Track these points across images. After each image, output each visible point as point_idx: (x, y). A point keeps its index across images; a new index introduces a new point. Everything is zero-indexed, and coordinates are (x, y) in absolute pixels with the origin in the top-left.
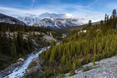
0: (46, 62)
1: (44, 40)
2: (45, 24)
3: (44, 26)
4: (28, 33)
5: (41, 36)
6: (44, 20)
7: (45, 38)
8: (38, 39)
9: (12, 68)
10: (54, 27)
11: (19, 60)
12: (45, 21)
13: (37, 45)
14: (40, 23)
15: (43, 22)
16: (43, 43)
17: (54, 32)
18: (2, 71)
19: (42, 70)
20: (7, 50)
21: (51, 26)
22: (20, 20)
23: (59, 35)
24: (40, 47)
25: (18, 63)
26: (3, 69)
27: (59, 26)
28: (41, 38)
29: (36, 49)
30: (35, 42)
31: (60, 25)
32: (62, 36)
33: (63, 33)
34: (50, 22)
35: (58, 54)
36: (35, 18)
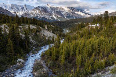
0: (55, 63)
1: (42, 36)
2: (39, 15)
3: (37, 17)
4: (21, 26)
5: (38, 31)
6: (37, 8)
7: (43, 33)
8: (35, 35)
9: (12, 70)
10: (51, 19)
11: (18, 61)
12: (39, 10)
13: (35, 43)
14: (32, 13)
15: (37, 12)
16: (42, 40)
17: (52, 26)
18: (3, 74)
19: (53, 74)
20: (2, 48)
21: (46, 16)
22: (4, 8)
23: (59, 30)
24: (38, 46)
25: (18, 64)
26: (2, 71)
27: (57, 17)
28: (38, 33)
29: (34, 48)
30: (31, 39)
31: (59, 16)
32: (63, 31)
33: (64, 28)
34: (45, 12)
35: (69, 54)
36: (25, 5)
